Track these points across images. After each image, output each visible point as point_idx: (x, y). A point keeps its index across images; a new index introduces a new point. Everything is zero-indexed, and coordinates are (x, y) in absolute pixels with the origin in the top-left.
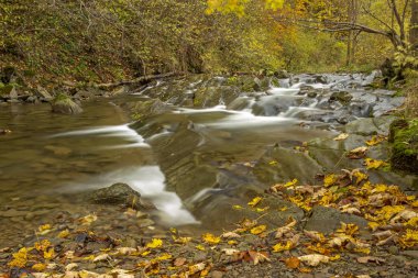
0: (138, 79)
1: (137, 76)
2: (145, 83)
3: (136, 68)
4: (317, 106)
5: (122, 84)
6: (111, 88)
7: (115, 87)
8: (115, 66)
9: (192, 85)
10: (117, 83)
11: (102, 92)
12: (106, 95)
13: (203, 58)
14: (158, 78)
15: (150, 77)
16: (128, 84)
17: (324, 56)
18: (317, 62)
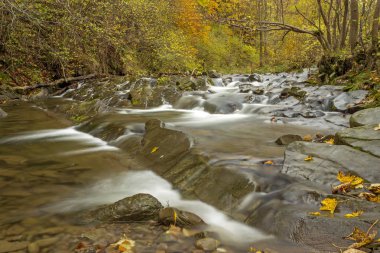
0: (58, 82)
1: (56, 78)
2: (65, 85)
3: (55, 69)
4: (268, 102)
5: (40, 87)
6: (28, 92)
7: (32, 90)
8: (31, 67)
9: (119, 86)
10: (35, 86)
11: (19, 96)
12: (24, 98)
13: (124, 59)
14: (78, 80)
15: (70, 79)
16: (46, 87)
17: (234, 59)
18: (228, 64)
